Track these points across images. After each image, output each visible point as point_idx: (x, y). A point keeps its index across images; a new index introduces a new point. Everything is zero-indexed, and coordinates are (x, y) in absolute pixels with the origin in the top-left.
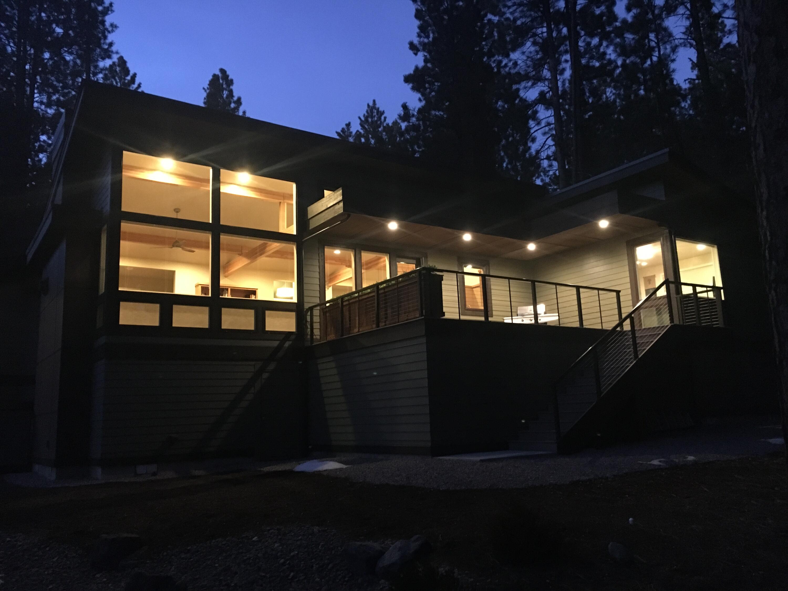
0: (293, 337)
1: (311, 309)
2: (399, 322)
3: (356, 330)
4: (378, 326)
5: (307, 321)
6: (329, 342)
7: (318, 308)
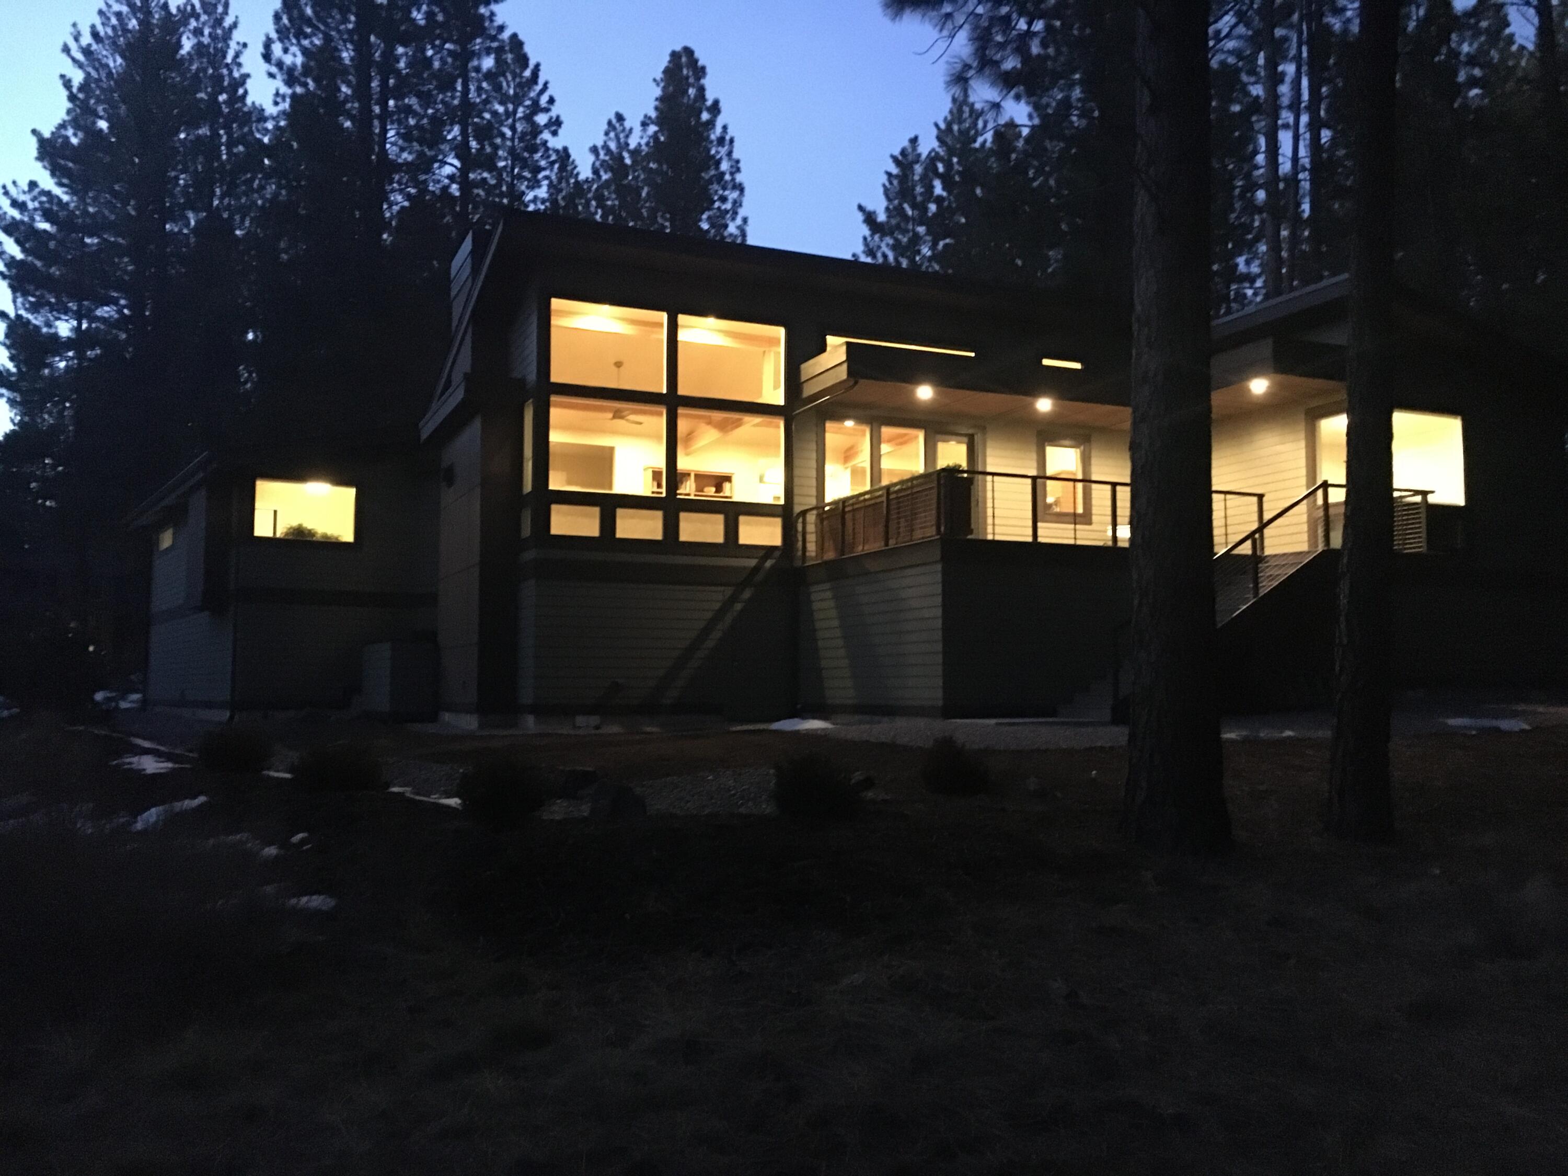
0: (777, 554)
1: (804, 513)
2: (911, 540)
3: (860, 548)
4: (887, 545)
5: (796, 531)
6: (826, 563)
7: (815, 512)
